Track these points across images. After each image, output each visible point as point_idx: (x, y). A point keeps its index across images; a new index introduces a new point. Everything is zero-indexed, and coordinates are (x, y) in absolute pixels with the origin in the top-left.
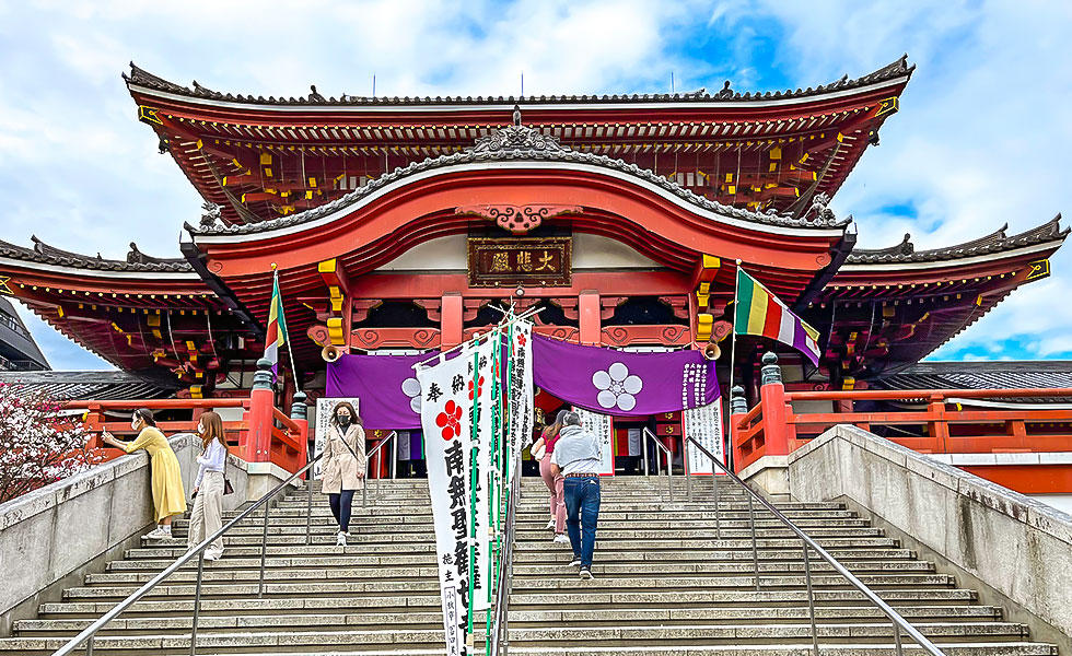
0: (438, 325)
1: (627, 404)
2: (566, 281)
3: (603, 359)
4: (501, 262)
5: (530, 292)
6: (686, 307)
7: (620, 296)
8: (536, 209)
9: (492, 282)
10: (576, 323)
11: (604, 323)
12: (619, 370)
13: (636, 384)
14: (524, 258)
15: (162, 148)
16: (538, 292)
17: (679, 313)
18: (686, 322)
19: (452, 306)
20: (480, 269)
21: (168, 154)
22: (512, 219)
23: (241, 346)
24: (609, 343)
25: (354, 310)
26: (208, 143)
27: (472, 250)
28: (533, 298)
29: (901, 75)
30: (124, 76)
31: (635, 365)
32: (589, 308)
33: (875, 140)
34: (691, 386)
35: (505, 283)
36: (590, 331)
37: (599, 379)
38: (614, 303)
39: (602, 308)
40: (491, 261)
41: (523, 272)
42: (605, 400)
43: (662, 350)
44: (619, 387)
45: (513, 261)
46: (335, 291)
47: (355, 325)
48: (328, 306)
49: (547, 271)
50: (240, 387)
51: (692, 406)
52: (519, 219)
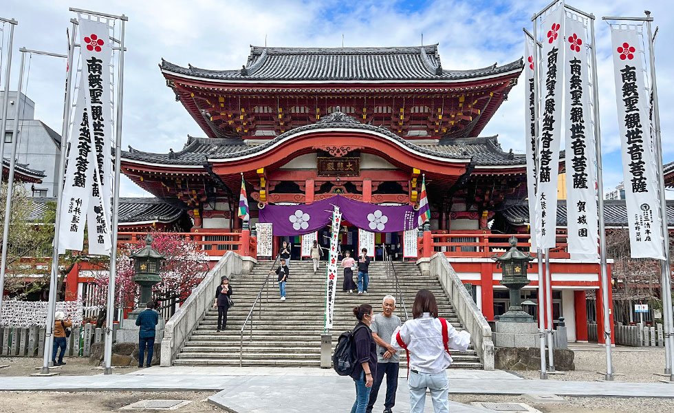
0: (304, 193)
1: (381, 228)
2: (358, 174)
3: (372, 208)
4: (330, 166)
5: (342, 179)
6: (408, 186)
7: (380, 181)
8: (345, 148)
9: (326, 174)
10: (361, 193)
11: (373, 193)
12: (378, 213)
13: (385, 219)
14: (340, 164)
15: (177, 99)
16: (346, 179)
17: (404, 189)
18: (407, 193)
19: (310, 185)
20: (321, 170)
21: (180, 102)
22: (335, 152)
23: (215, 191)
24: (375, 202)
25: (270, 186)
26: (196, 94)
27: (318, 162)
28: (344, 181)
29: (519, 68)
30: (160, 66)
31: (385, 211)
32: (367, 186)
33: (506, 98)
34: (408, 221)
35: (332, 175)
36: (367, 197)
37: (370, 217)
38: (378, 184)
39: (372, 186)
40: (326, 167)
41: (339, 170)
42: (372, 226)
43: (397, 205)
44: (378, 220)
45: (335, 166)
46: (262, 179)
47: (270, 192)
48: (259, 185)
49: (350, 170)
50: (214, 209)
51: (407, 229)
52: (338, 152)
